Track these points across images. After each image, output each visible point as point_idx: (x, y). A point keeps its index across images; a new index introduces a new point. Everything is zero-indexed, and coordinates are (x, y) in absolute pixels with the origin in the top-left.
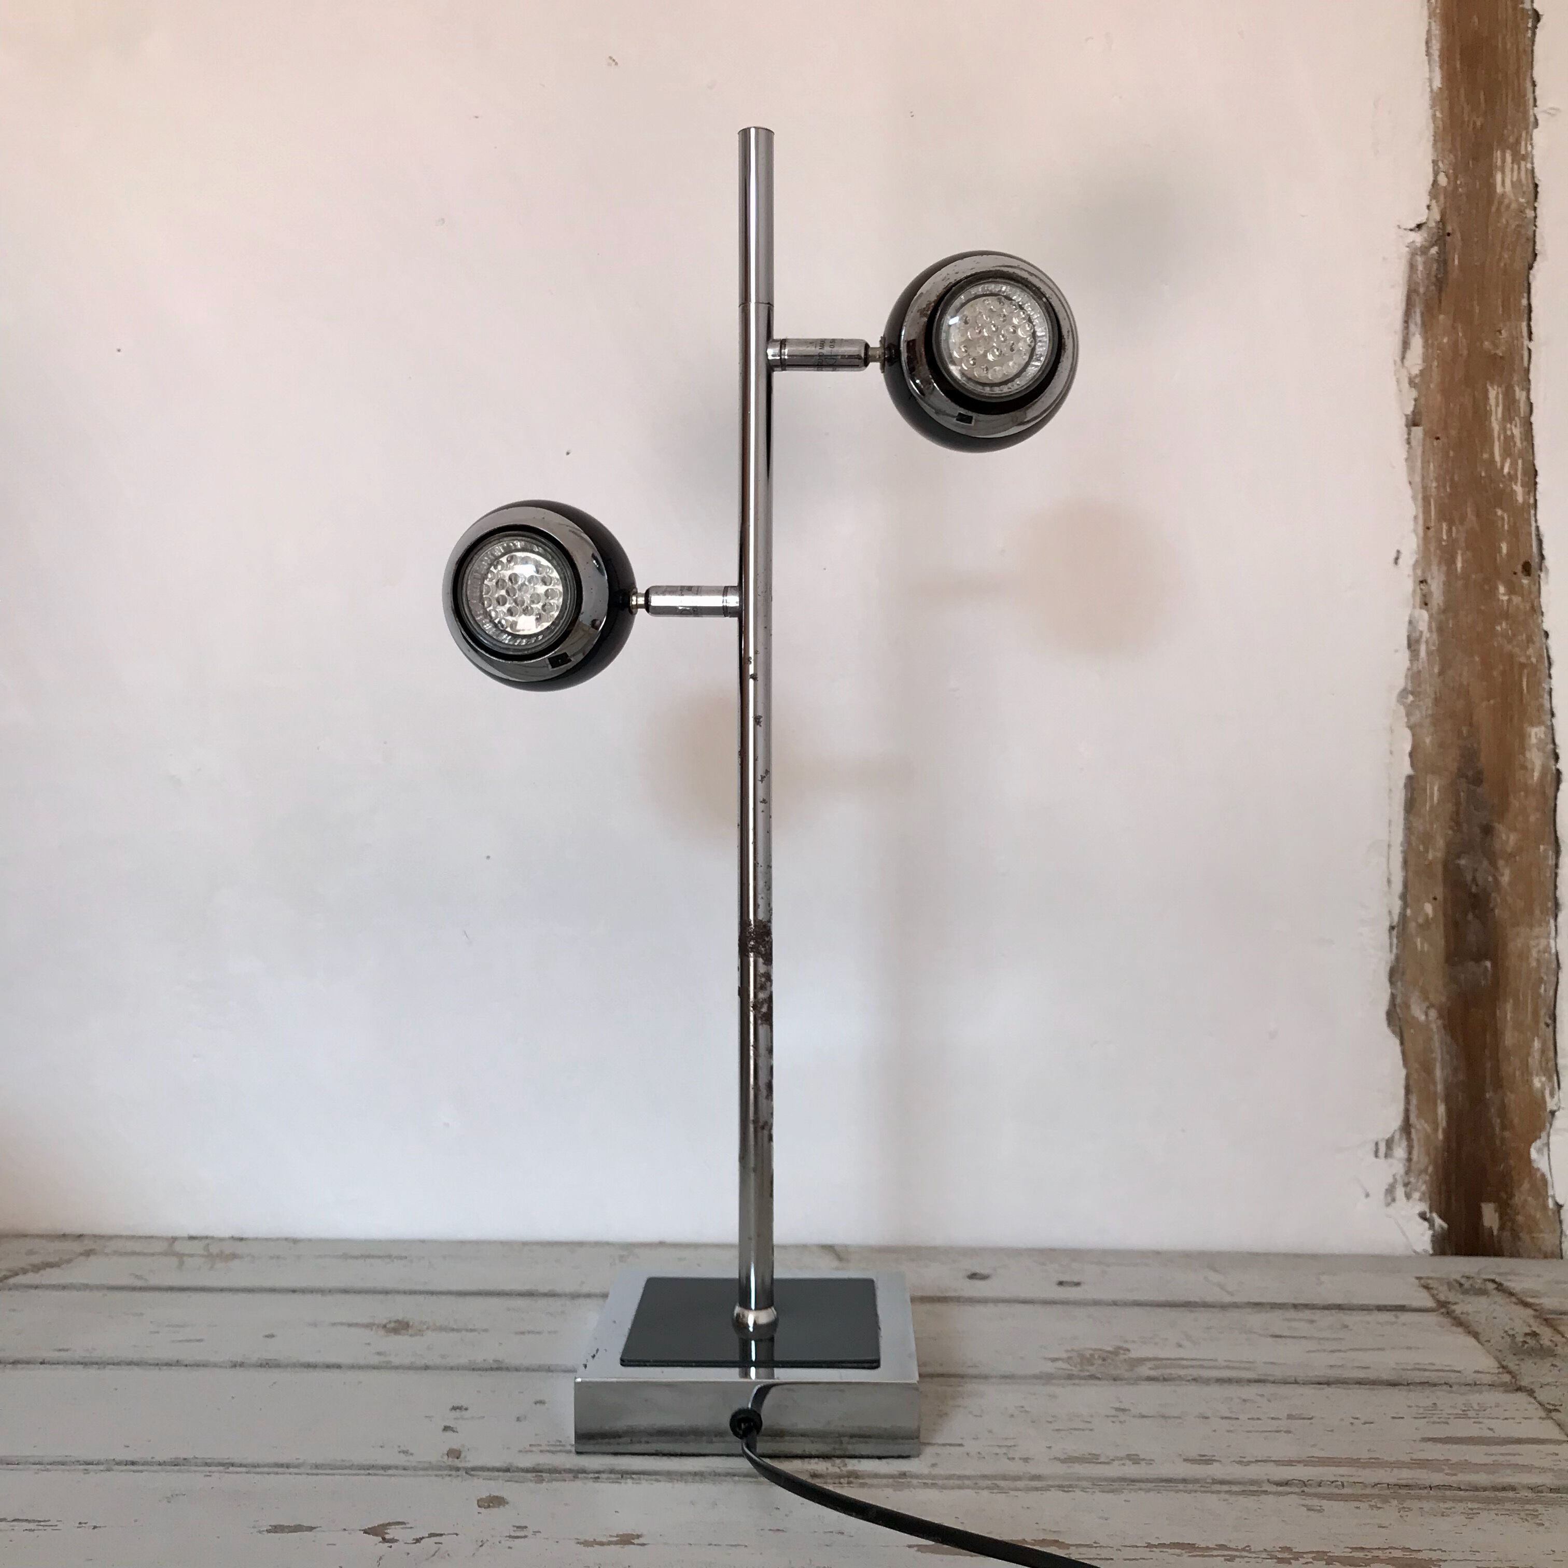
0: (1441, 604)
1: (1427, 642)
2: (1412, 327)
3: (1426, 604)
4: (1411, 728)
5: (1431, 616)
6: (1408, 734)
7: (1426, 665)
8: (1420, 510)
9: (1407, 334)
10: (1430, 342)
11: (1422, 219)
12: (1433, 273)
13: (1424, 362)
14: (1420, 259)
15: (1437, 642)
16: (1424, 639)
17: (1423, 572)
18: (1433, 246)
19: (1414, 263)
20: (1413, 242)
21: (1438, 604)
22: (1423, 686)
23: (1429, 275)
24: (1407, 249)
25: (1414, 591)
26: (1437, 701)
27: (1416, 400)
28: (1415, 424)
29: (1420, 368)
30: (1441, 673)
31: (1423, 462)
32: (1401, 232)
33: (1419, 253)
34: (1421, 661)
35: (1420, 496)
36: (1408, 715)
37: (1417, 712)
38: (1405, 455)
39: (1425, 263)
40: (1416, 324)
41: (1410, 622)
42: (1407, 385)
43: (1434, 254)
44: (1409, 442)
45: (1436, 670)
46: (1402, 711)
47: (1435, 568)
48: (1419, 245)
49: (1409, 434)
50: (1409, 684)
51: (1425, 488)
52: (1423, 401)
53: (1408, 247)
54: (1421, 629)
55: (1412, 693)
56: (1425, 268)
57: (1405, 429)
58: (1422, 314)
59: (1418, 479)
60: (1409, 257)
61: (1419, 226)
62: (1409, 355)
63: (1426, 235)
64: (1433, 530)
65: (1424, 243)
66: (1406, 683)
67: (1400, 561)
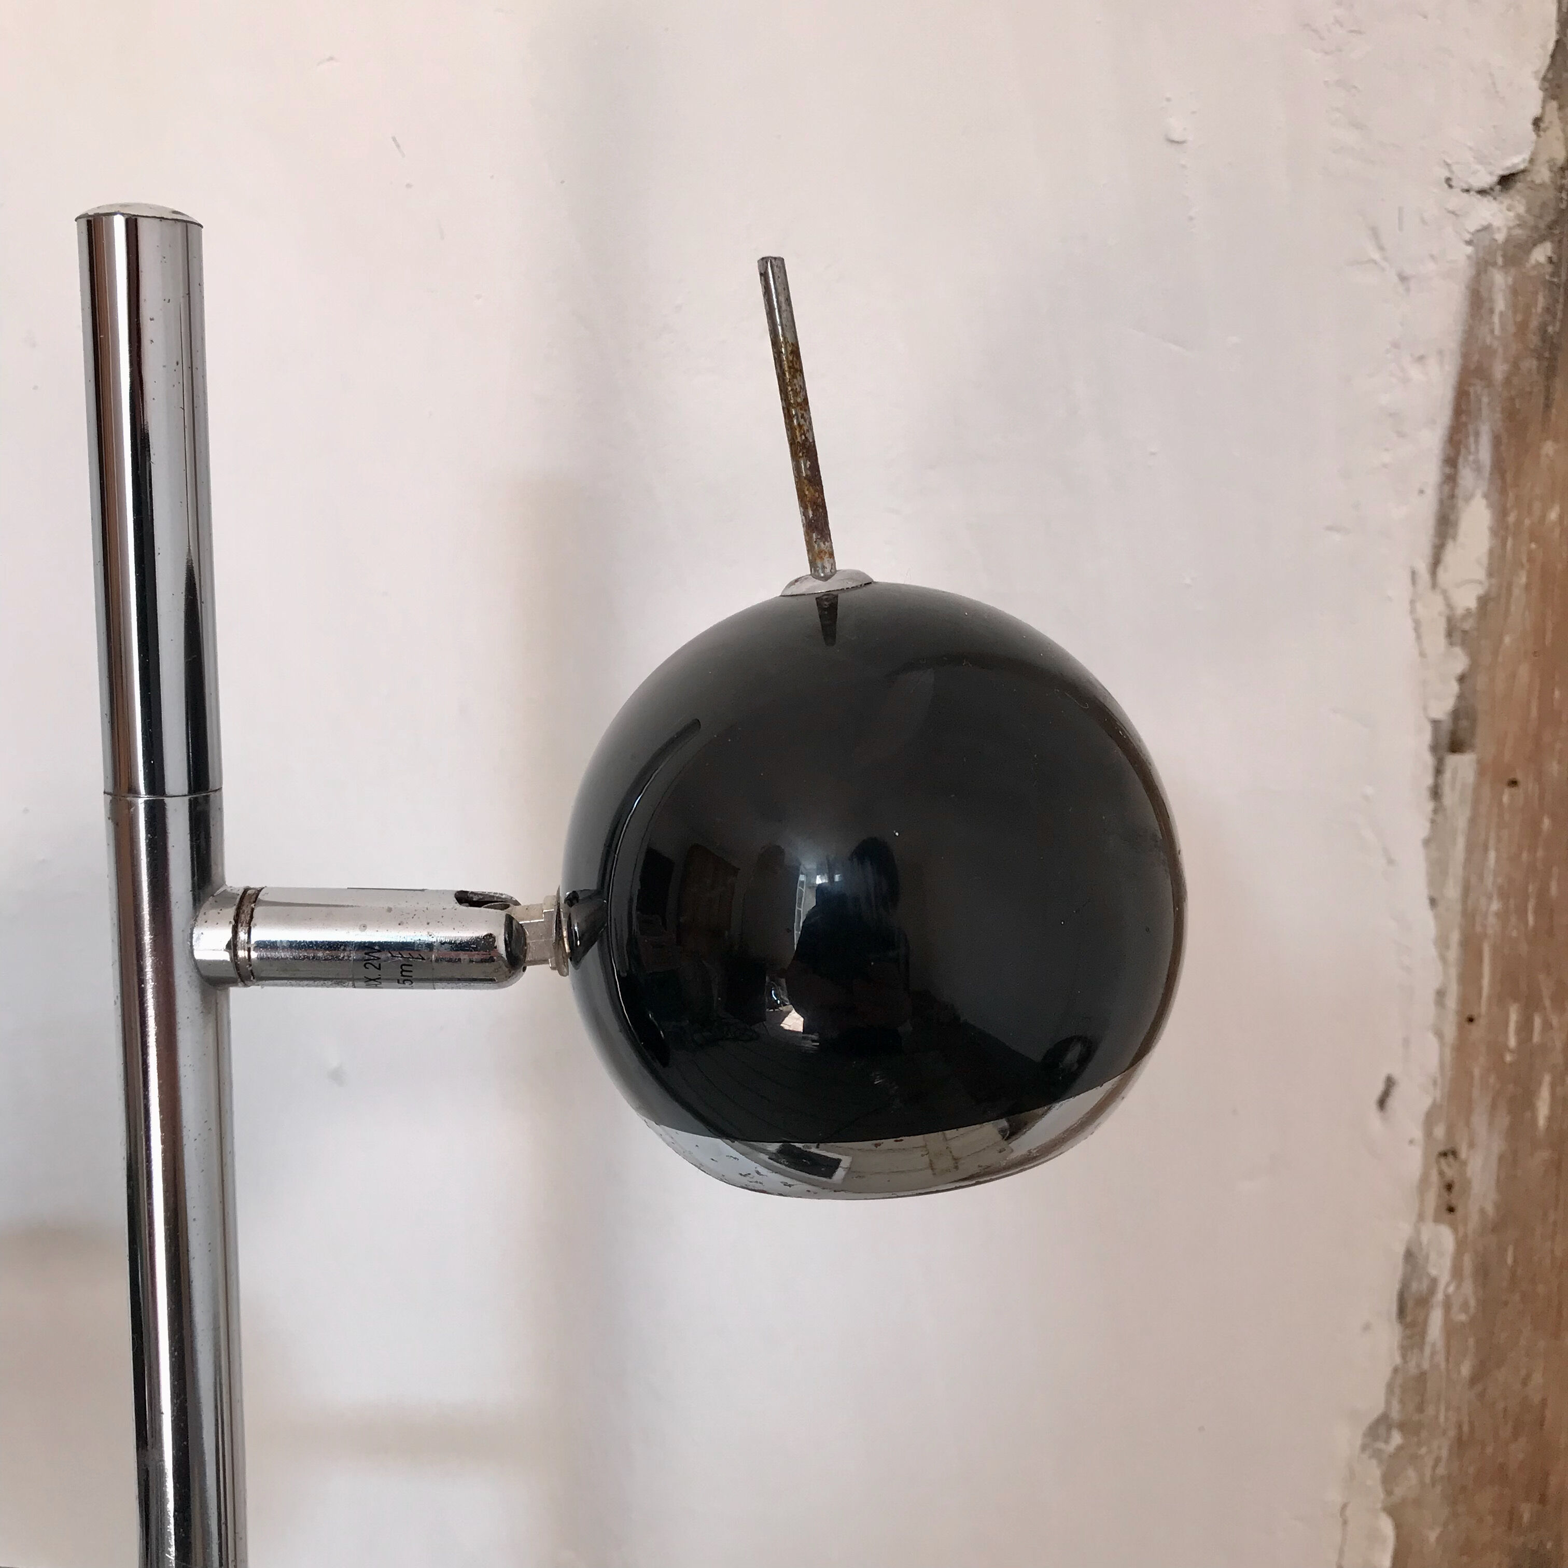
0: (1490, 1209)
1: (1447, 1305)
2: (1467, 477)
3: (1451, 1210)
4: (1393, 1511)
5: (1461, 1245)
6: (1387, 1527)
7: (1441, 1358)
8: (1453, 972)
9: (1452, 496)
10: (1511, 518)
11: (1516, 161)
12: (1534, 323)
13: (1490, 574)
14: (1500, 280)
15: (1472, 1303)
16: (1439, 1296)
17: (1450, 1131)
18: (1542, 239)
19: (1484, 294)
20: (1487, 228)
21: (1482, 1211)
22: (1430, 1410)
23: (1522, 327)
24: (1470, 250)
25: (1424, 1180)
26: (1461, 1444)
27: (1462, 679)
28: (1456, 745)
29: (1480, 591)
30: (1474, 1380)
31: (1470, 849)
32: (1456, 200)
33: (1500, 261)
34: (1427, 1351)
35: (1455, 937)
36: (1389, 1479)
37: (1411, 1473)
38: (1422, 829)
39: (1514, 291)
40: (1478, 469)
41: (1409, 1255)
42: (1442, 640)
43: (1539, 264)
44: (1436, 793)
45: (1466, 1370)
46: (1373, 1472)
47: (1480, 1120)
48: (1500, 237)
49: (1439, 771)
50: (1396, 1406)
51: (1469, 916)
52: (1481, 682)
53: (1469, 243)
54: (1433, 1272)
55: (1402, 1426)
56: (1514, 307)
57: (1429, 760)
58: (1497, 441)
59: (1453, 892)
60: (1471, 272)
61: (1506, 181)
62: (1451, 555)
63: (1521, 209)
64: (1482, 1022)
65: (1518, 232)
66: (1388, 1403)
67: (1394, 1102)
